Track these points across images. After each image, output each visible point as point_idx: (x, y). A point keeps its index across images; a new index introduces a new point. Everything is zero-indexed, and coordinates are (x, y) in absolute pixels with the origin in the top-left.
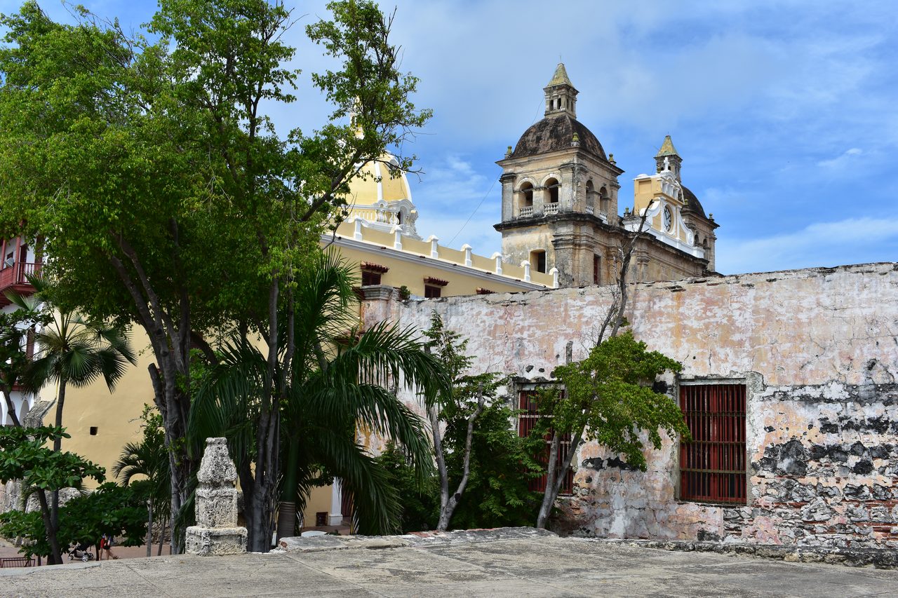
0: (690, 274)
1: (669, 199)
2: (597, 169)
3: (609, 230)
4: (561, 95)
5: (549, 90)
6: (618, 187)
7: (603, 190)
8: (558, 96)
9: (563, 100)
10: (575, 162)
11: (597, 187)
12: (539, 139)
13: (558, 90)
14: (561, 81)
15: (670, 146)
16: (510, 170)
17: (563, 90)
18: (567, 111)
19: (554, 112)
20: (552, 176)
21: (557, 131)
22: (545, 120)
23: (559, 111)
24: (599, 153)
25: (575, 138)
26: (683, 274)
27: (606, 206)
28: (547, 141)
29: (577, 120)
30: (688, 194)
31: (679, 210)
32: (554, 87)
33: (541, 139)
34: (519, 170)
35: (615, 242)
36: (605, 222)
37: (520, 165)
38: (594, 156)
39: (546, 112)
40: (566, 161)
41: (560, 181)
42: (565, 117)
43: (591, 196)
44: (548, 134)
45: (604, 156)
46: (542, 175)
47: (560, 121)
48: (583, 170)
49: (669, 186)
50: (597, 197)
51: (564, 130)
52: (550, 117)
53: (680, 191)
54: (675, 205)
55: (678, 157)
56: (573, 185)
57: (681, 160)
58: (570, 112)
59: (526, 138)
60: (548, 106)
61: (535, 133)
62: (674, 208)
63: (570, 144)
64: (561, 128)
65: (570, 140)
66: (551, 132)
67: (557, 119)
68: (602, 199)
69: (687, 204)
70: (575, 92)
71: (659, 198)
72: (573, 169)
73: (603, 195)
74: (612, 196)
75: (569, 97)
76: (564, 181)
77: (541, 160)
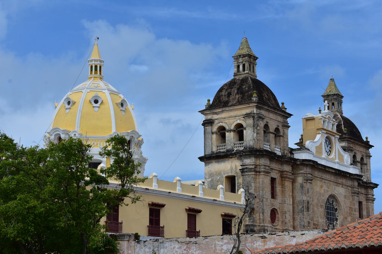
0: (347, 186)
1: (328, 132)
2: (271, 116)
3: (282, 159)
4: (245, 61)
5: (237, 58)
6: (289, 127)
7: (277, 130)
8: (242, 62)
9: (247, 65)
10: (255, 112)
11: (272, 128)
12: (229, 94)
13: (242, 57)
14: (245, 51)
15: (333, 87)
16: (209, 117)
17: (246, 58)
18: (250, 73)
19: (240, 73)
20: (239, 122)
21: (242, 89)
22: (234, 79)
23: (243, 73)
24: (273, 102)
25: (255, 95)
26: (342, 187)
27: (279, 141)
28: (235, 96)
29: (258, 78)
30: (348, 123)
31: (337, 139)
32: (240, 56)
33: (231, 95)
34: (215, 117)
35: (287, 168)
36: (279, 153)
37: (216, 113)
38: (269, 106)
39: (234, 73)
40: (248, 111)
41: (244, 126)
42: (247, 78)
43: (268, 135)
44: (236, 91)
45: (278, 104)
46: (231, 121)
47: (244, 80)
48: (261, 118)
49: (328, 122)
50: (272, 136)
51: (247, 88)
52: (237, 78)
53: (340, 121)
54: (334, 136)
55: (339, 95)
56: (254, 129)
57: (342, 97)
58: (252, 74)
59: (221, 94)
60: (236, 69)
61: (226, 90)
62: (333, 138)
63: (251, 99)
64: (245, 86)
65: (251, 96)
66: (238, 89)
67: (242, 80)
68: (276, 136)
69: (346, 132)
70: (256, 58)
71: (320, 132)
72: (253, 117)
73: (277, 133)
74: (284, 134)
75: (251, 62)
76: (248, 126)
77: (231, 110)
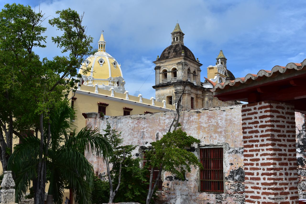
0: (230, 104)
1: (221, 75)
2: (192, 64)
3: (197, 87)
4: (178, 36)
5: (173, 34)
6: (200, 71)
7: (194, 72)
8: (176, 36)
9: (179, 38)
10: (183, 61)
11: (192, 71)
12: (169, 53)
13: (176, 34)
14: (178, 30)
15: (222, 54)
16: (158, 65)
17: (178, 34)
18: (180, 42)
19: (175, 42)
20: (174, 67)
21: (176, 50)
22: (172, 45)
23: (177, 42)
24: (193, 58)
25: (183, 52)
26: (227, 104)
27: (196, 78)
28: (172, 54)
29: (184, 45)
30: (229, 73)
31: (225, 79)
32: (175, 33)
33: (170, 53)
34: (161, 65)
35: (200, 92)
36: (195, 84)
37: (162, 63)
38: (190, 59)
39: (172, 42)
40: (179, 61)
41: (177, 69)
42: (179, 44)
43: (190, 74)
44: (173, 51)
45: (195, 59)
46: (170, 67)
47: (177, 46)
48: (186, 65)
49: (221, 70)
50: (192, 75)
51: (179, 49)
52: (173, 44)
53: (226, 71)
54: (223, 77)
55: (225, 58)
56: (182, 70)
57: (226, 60)
58: (181, 42)
59: (164, 53)
60: (173, 40)
61: (168, 51)
62: (223, 79)
63: (181, 55)
64: (177, 48)
65: (181, 53)
66: (174, 50)
67: (176, 45)
68: (194, 75)
69: (229, 77)
70: (183, 34)
71: (217, 75)
72: (182, 64)
73: (194, 74)
74: (198, 74)
75: (181, 36)
76: (179, 69)
77: (170, 61)
